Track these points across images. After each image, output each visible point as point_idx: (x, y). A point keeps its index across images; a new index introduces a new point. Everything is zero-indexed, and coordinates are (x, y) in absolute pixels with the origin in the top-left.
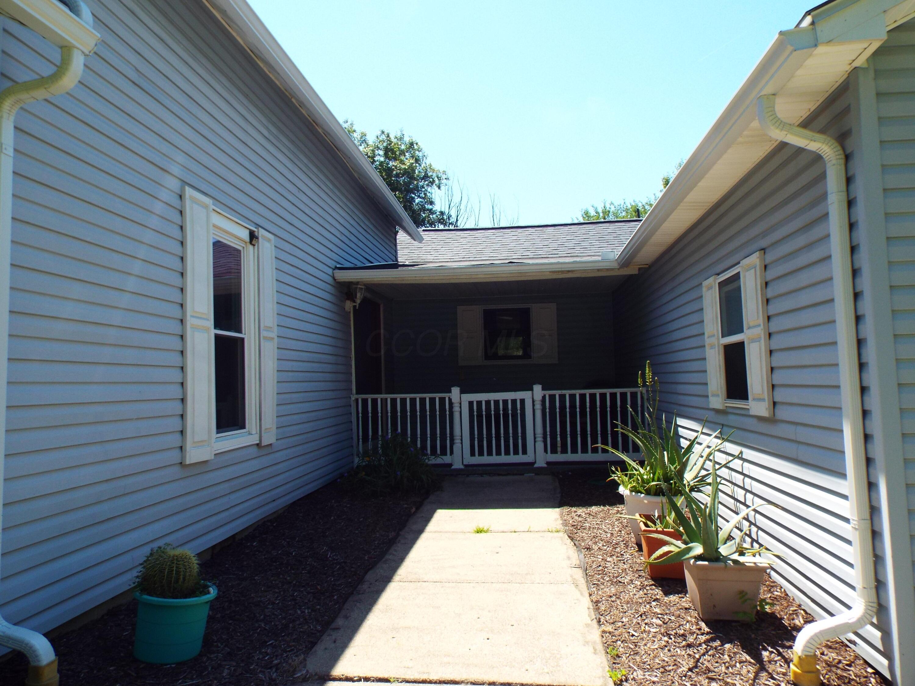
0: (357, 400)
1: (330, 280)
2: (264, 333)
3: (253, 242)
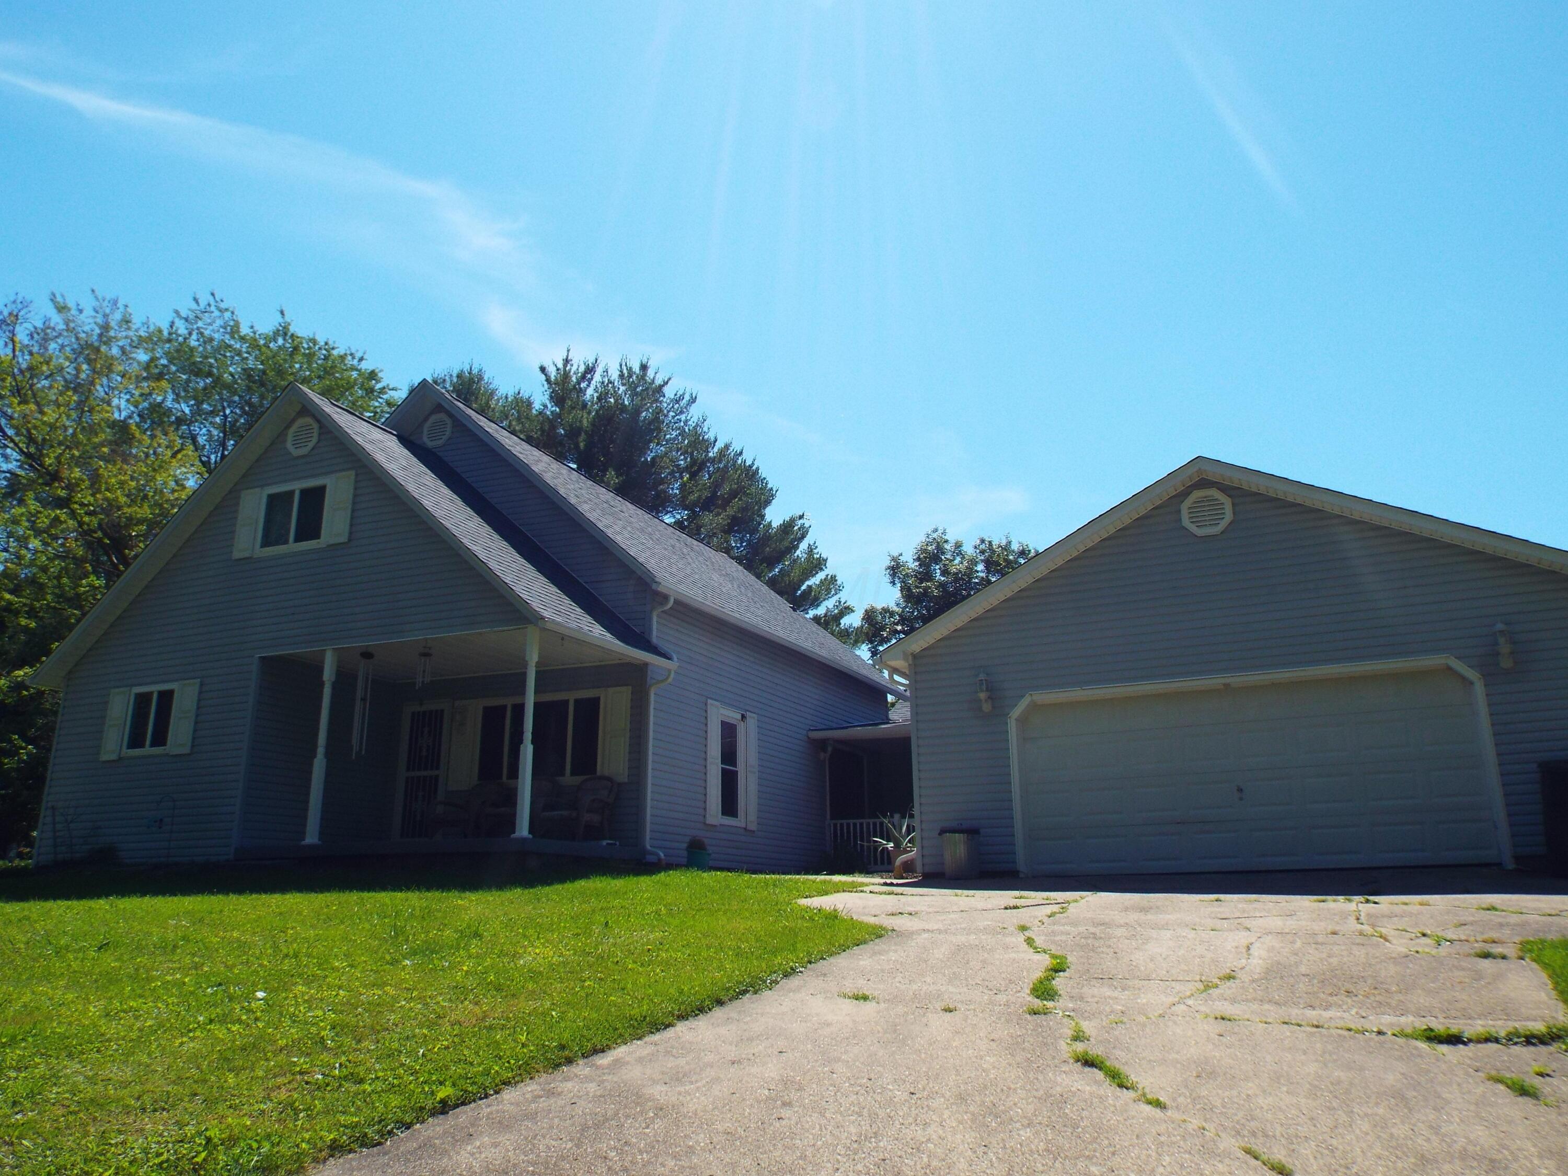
0: (829, 824)
1: (805, 738)
2: (748, 769)
3: (744, 720)
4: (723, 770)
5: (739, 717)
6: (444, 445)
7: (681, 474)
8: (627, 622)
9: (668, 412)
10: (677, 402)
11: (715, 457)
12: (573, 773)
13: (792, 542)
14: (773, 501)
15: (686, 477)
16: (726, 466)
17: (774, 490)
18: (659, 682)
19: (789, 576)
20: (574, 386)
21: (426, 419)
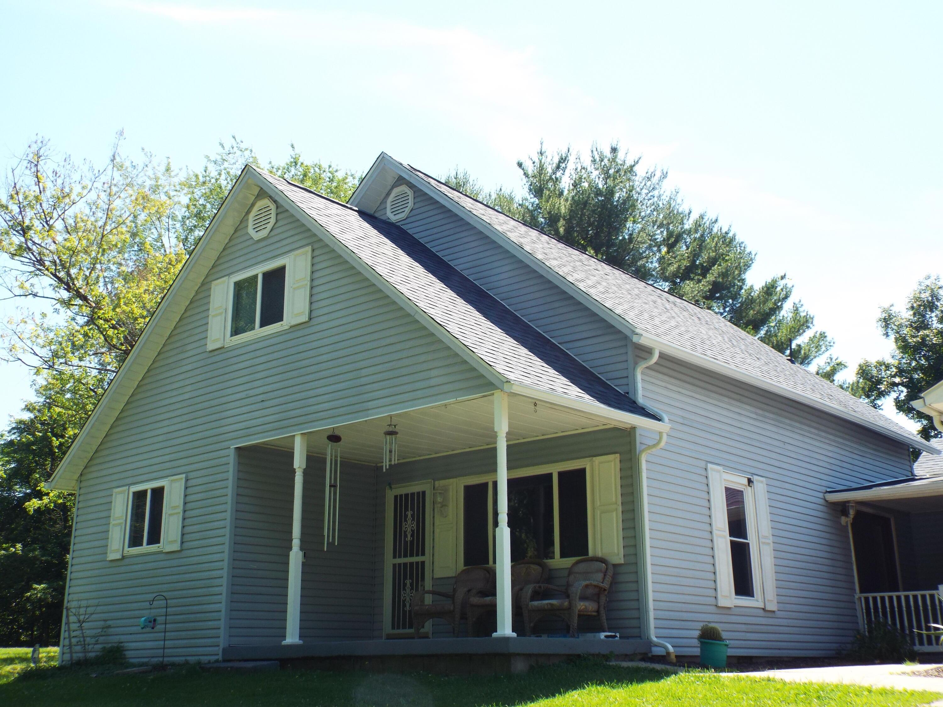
0: (860, 598)
1: (822, 502)
2: (761, 540)
3: (751, 485)
4: (732, 542)
5: (745, 482)
6: (406, 218)
7: (659, 247)
8: (608, 382)
9: (641, 189)
10: (649, 179)
11: (691, 228)
12: (563, 555)
13: (775, 304)
14: (753, 265)
15: (664, 249)
16: (702, 236)
17: (753, 253)
18: (650, 447)
19: (776, 336)
20: (551, 176)
21: (388, 194)
